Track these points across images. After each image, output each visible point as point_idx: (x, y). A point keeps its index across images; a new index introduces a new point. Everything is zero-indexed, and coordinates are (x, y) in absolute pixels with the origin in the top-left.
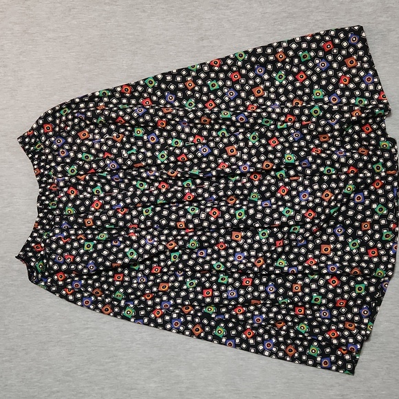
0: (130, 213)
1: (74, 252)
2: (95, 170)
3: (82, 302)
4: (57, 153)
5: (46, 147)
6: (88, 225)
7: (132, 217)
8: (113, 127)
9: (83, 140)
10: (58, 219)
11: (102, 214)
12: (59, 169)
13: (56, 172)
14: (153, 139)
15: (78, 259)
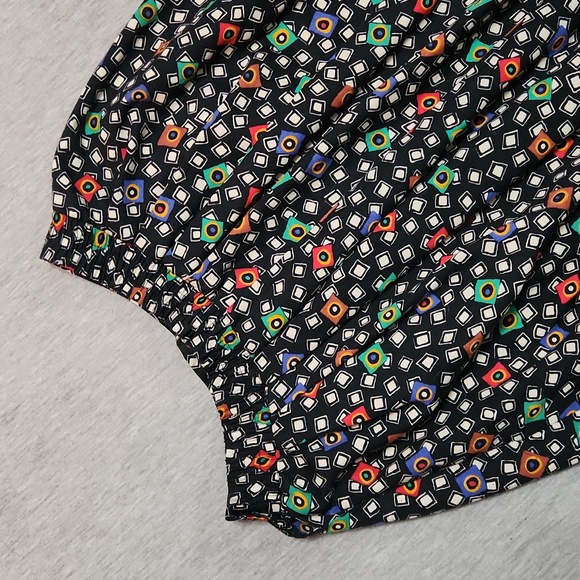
0: (409, 214)
1: (355, 398)
2: (256, 185)
3: (460, 490)
4: (148, 222)
5: (115, 227)
6: (336, 319)
7: (421, 219)
8: (219, 71)
9: (180, 146)
10: (262, 362)
11: (347, 266)
12: (180, 251)
13: (180, 266)
14: (324, 24)
15: (379, 403)
